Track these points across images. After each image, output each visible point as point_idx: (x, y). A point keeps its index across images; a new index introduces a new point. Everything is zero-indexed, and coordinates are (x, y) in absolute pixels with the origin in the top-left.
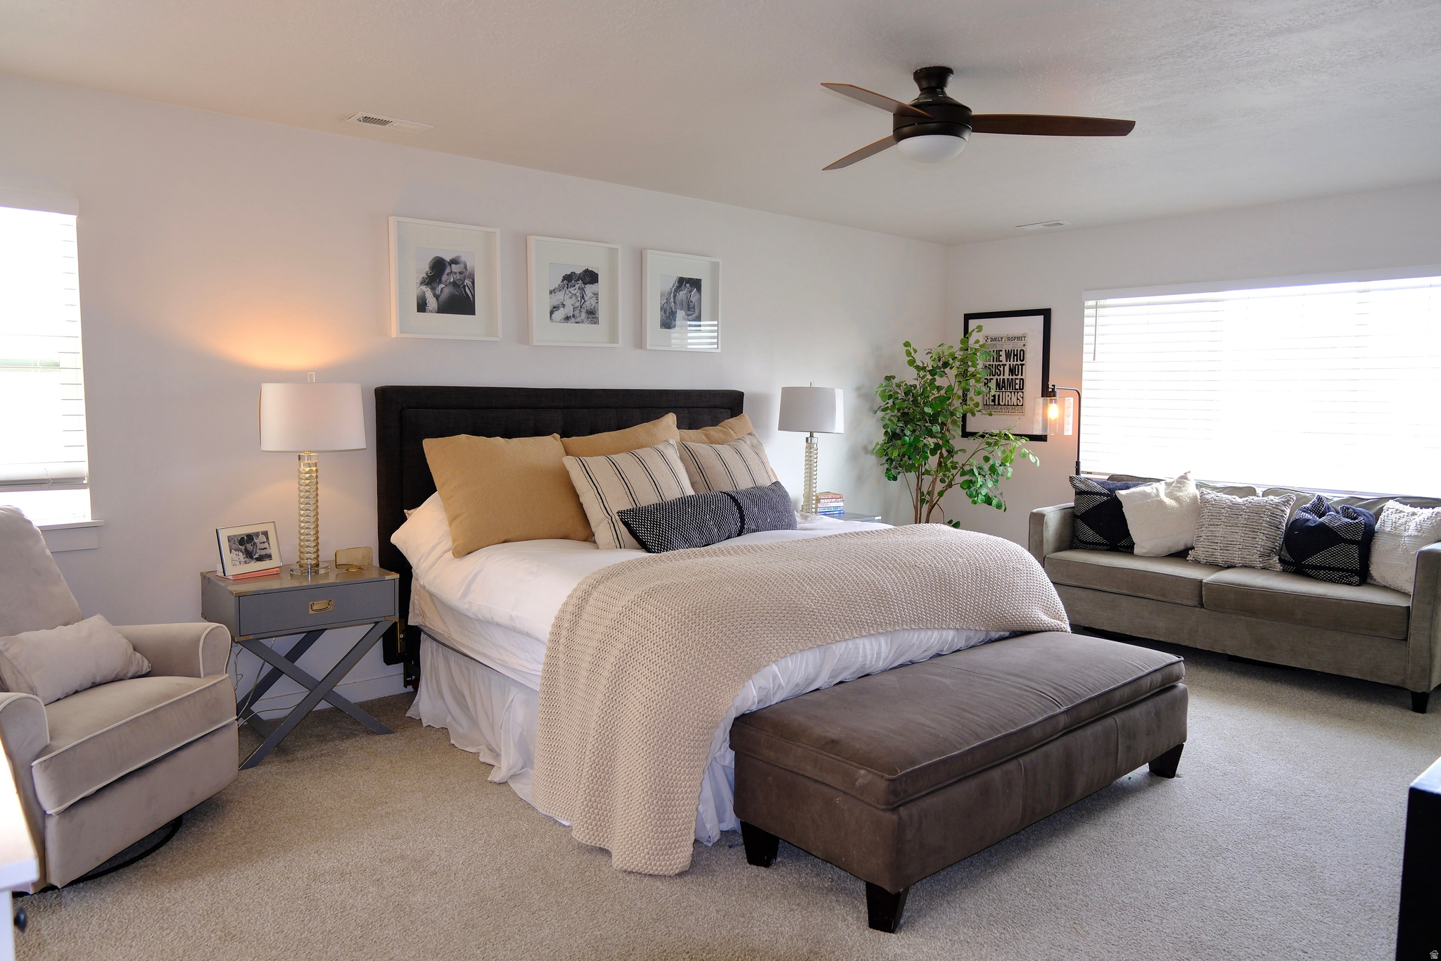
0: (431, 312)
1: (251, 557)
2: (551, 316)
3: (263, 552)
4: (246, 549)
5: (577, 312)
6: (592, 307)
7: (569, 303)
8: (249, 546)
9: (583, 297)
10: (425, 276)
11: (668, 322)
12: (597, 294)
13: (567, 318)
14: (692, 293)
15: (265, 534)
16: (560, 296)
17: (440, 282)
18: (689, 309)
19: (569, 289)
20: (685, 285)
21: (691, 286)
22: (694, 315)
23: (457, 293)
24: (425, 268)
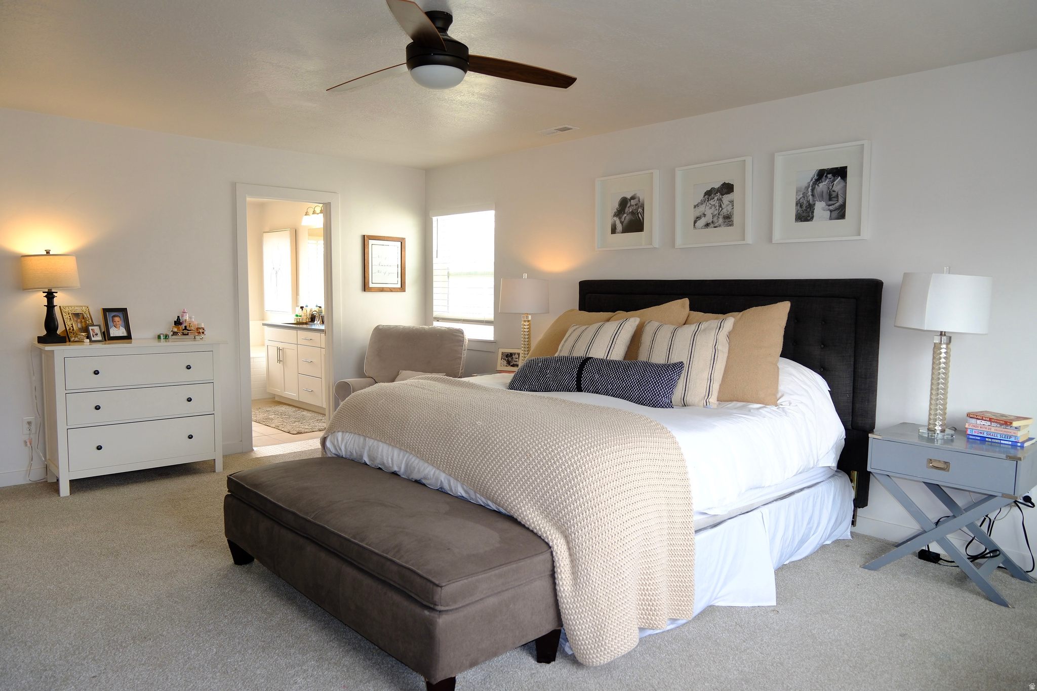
0: (618, 233)
1: (509, 364)
2: (694, 225)
3: (515, 363)
4: (508, 360)
5: (715, 219)
6: (729, 212)
7: (709, 213)
8: (510, 359)
9: (720, 206)
10: (616, 210)
11: (805, 214)
12: (733, 201)
13: (707, 225)
14: (835, 183)
15: (519, 354)
16: (702, 209)
17: (624, 213)
18: (830, 199)
19: (709, 202)
20: (826, 176)
21: (834, 176)
22: (837, 204)
23: (633, 218)
24: (616, 205)
